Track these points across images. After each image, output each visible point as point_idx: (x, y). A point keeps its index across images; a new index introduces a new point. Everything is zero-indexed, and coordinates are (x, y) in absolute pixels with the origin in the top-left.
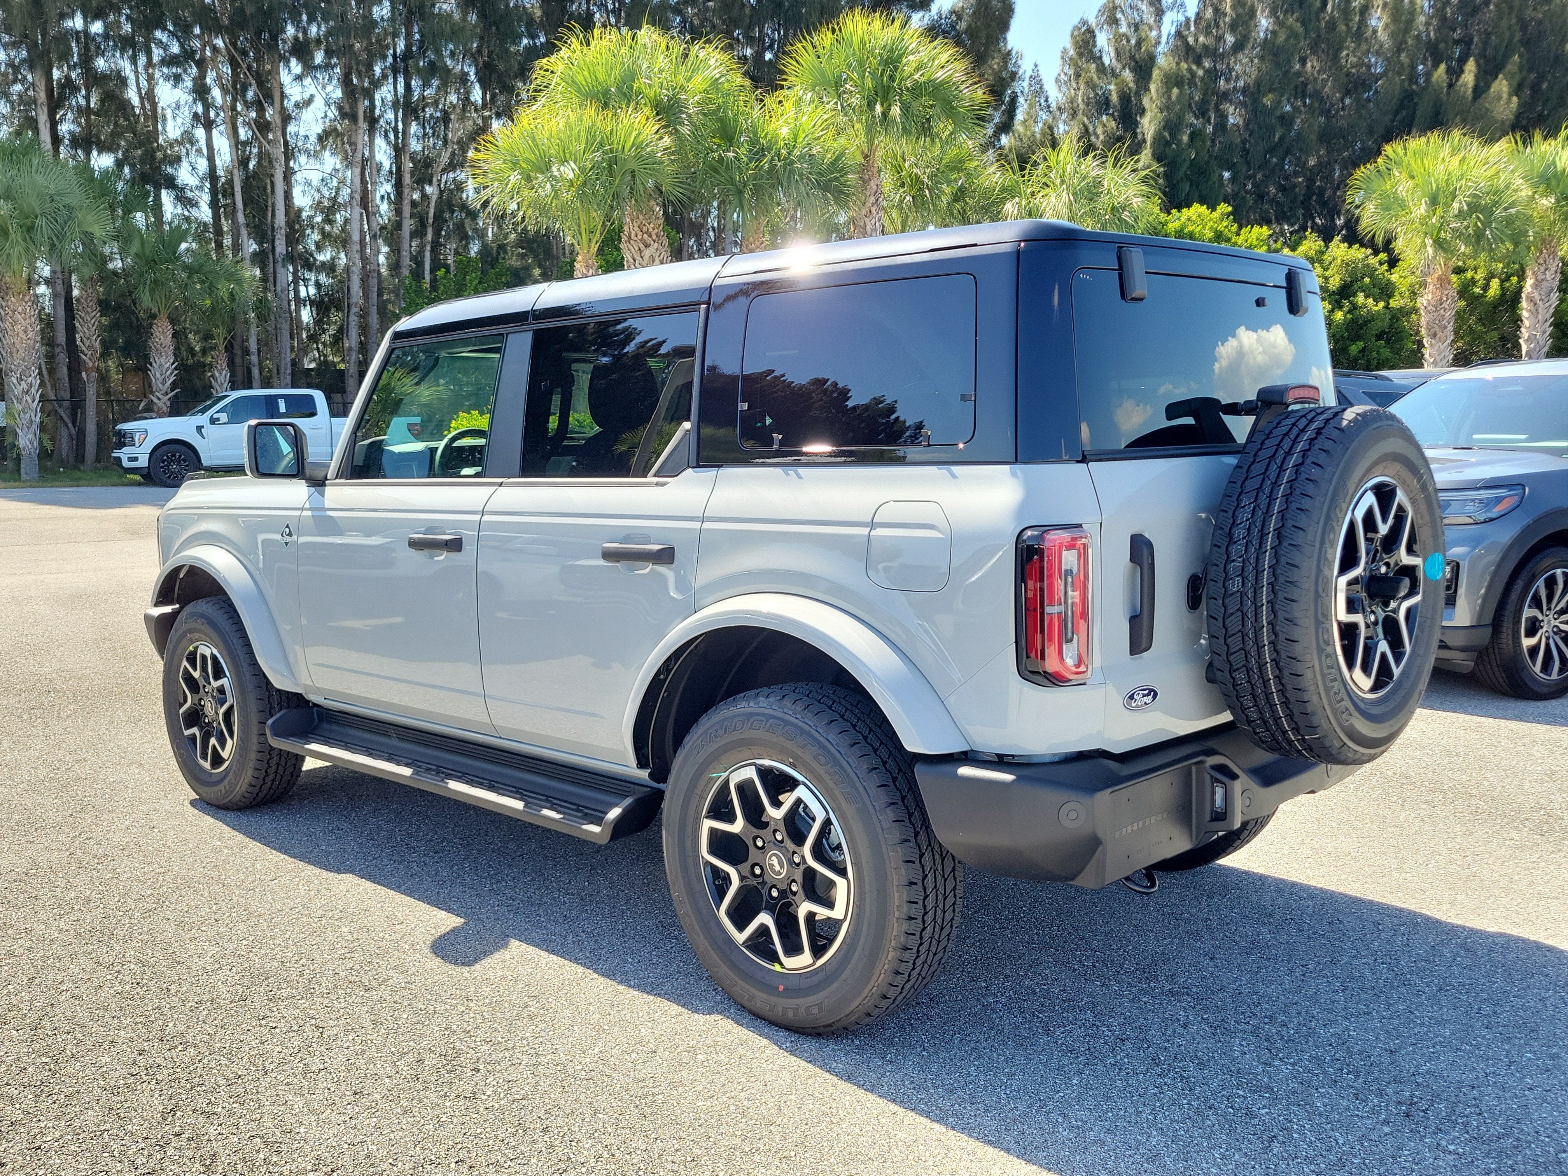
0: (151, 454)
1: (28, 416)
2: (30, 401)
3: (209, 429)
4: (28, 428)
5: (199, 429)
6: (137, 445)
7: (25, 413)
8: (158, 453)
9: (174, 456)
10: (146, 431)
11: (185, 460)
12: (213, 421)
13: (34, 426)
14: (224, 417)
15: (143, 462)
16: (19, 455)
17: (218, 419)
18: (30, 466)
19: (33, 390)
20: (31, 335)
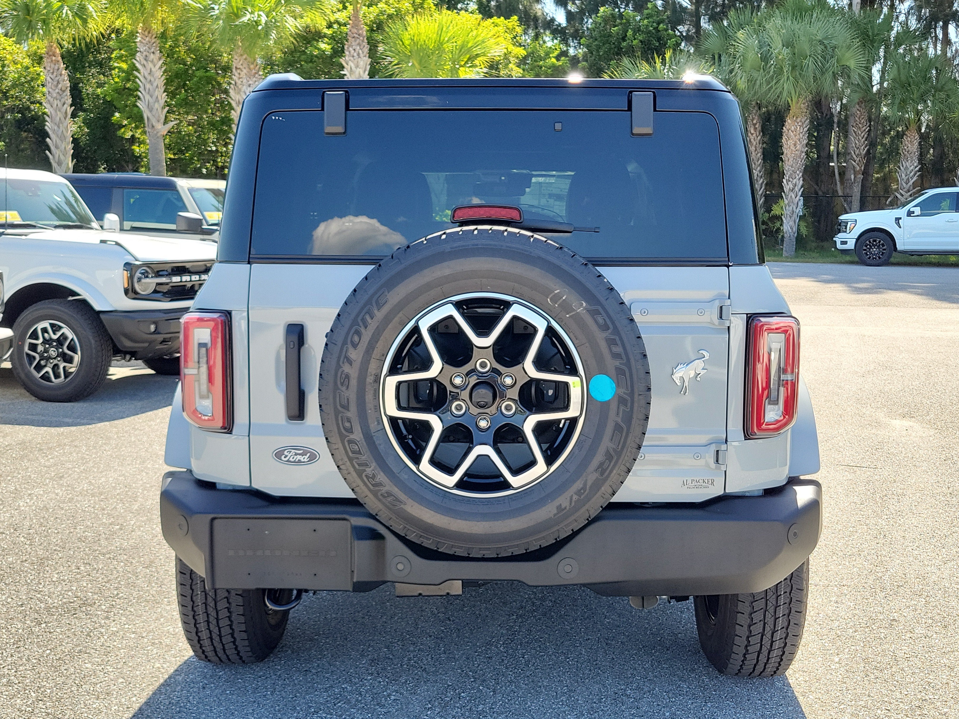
0: (858, 239)
1: (791, 208)
2: (793, 196)
3: (906, 221)
4: (790, 217)
5: (898, 219)
6: (848, 232)
7: (789, 206)
8: (863, 238)
9: (875, 241)
10: (856, 220)
11: (883, 245)
12: (910, 214)
13: (795, 216)
14: (917, 211)
15: (851, 245)
16: (783, 236)
17: (913, 212)
18: (789, 246)
19: (796, 189)
20: (798, 147)
